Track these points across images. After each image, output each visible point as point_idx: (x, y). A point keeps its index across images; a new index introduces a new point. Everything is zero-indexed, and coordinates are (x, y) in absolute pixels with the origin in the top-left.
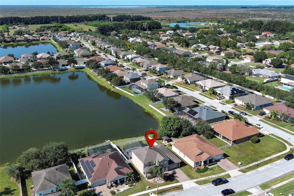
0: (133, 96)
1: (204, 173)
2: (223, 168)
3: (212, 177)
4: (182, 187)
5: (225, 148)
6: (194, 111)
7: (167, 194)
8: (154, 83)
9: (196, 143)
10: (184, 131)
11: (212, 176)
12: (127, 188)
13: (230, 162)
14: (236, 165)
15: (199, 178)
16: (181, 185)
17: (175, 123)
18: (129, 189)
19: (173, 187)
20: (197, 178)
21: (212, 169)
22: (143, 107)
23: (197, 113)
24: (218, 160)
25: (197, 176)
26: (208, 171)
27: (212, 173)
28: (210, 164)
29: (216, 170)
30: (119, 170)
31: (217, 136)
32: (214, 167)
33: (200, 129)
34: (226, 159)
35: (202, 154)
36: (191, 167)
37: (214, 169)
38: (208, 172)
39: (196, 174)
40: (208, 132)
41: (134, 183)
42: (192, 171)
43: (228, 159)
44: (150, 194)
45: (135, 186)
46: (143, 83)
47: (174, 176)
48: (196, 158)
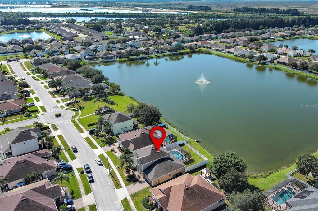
4: (119, 188)
6: (309, 195)
16: (121, 188)
20: (133, 200)
25: (137, 199)
30: (131, 143)
39: (140, 199)
47: (136, 182)
48: (156, 190)
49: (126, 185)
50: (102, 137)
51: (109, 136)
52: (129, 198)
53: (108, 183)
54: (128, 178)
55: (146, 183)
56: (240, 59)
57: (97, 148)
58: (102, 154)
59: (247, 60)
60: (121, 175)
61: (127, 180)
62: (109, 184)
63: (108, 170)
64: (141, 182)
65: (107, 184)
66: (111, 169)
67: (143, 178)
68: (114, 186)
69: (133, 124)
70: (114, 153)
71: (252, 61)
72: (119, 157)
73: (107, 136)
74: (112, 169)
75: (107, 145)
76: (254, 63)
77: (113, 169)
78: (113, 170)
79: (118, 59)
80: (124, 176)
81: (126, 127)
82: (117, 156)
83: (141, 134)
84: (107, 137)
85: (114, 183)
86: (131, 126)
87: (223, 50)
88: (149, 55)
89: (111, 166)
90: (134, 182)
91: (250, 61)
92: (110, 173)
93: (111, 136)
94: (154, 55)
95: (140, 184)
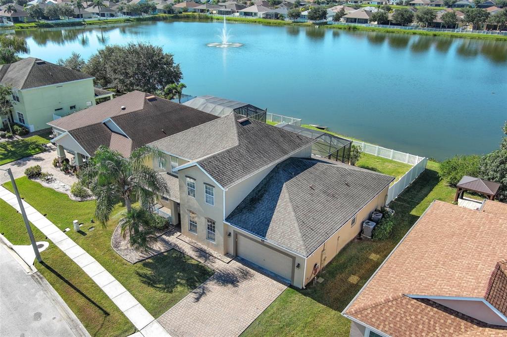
16: (129, 331)
48: (390, 307)
49: (156, 310)
53: (38, 316)
54: (148, 272)
55: (260, 279)
56: (273, 21)
59: (287, 20)
60: (103, 264)
61: (150, 282)
62: (44, 320)
63: (27, 252)
64: (228, 280)
65: (36, 324)
66: (41, 246)
67: (227, 254)
68: (82, 326)
69: (96, 95)
70: (45, 184)
71: (298, 22)
72: (69, 193)
74: (46, 245)
75: (7, 160)
76: (305, 24)
77: (51, 242)
78: (53, 246)
79: (12, 24)
80: (123, 263)
82: (61, 190)
83: (145, 102)
85: (80, 312)
87: (233, 12)
88: (86, 20)
89: (38, 230)
90: (192, 285)
91: (293, 22)
92: (40, 261)
93: (18, 138)
94: (96, 19)
95: (230, 285)
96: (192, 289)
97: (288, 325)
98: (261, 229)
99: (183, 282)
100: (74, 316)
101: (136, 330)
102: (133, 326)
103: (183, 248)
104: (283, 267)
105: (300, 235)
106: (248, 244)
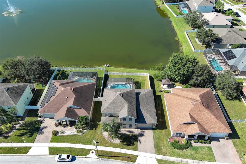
0: (176, 18)
1: (180, 151)
2: (215, 154)
3: (187, 162)
4: (136, 159)
5: (243, 122)
6: (233, 53)
7: (109, 162)
8: (208, 5)
9: (192, 106)
10: (194, 80)
11: (188, 160)
12: (74, 133)
13: (234, 148)
14: (240, 158)
15: (167, 155)
16: (136, 157)
17: (186, 66)
18: (75, 135)
19: (124, 154)
20: (165, 154)
21: (196, 149)
22: (177, 33)
23: (236, 57)
24: (217, 139)
25: (167, 151)
26: (187, 150)
27: (192, 155)
28: (197, 141)
29: (201, 152)
30: (74, 109)
31: (243, 99)
32: (201, 148)
33: (220, 84)
34: (230, 142)
35: (191, 124)
36: (169, 134)
37: (199, 150)
38: (188, 152)
39: (167, 148)
40: (230, 91)
41: (86, 129)
42: (167, 140)
43: (234, 143)
44: (91, 152)
45: (84, 134)
46: (195, 3)
47: (137, 138)
48: (178, 127)
49: (136, 149)
50: (10, 132)
51: (19, 123)
52: (159, 157)
54: (125, 143)
55: (146, 131)
57: (30, 148)
58: (50, 148)
60: (114, 147)
61: (128, 145)
63: (92, 156)
64: (141, 135)
67: (135, 129)
68: (127, 162)
69: (31, 89)
70: (64, 135)
73: (16, 124)
74: (93, 151)
75: (35, 134)
78: (96, 150)
81: (27, 99)
83: (73, 92)
84: (17, 126)
85: (123, 160)
86: (30, 93)
92: (99, 156)
93: (22, 122)
95: (143, 136)
96: (137, 141)
97: (159, 137)
98: (144, 121)
99: (134, 141)
100: (123, 161)
101: (137, 156)
102: (136, 155)
103: (125, 133)
104: (150, 126)
105: (152, 119)
106: (140, 125)
